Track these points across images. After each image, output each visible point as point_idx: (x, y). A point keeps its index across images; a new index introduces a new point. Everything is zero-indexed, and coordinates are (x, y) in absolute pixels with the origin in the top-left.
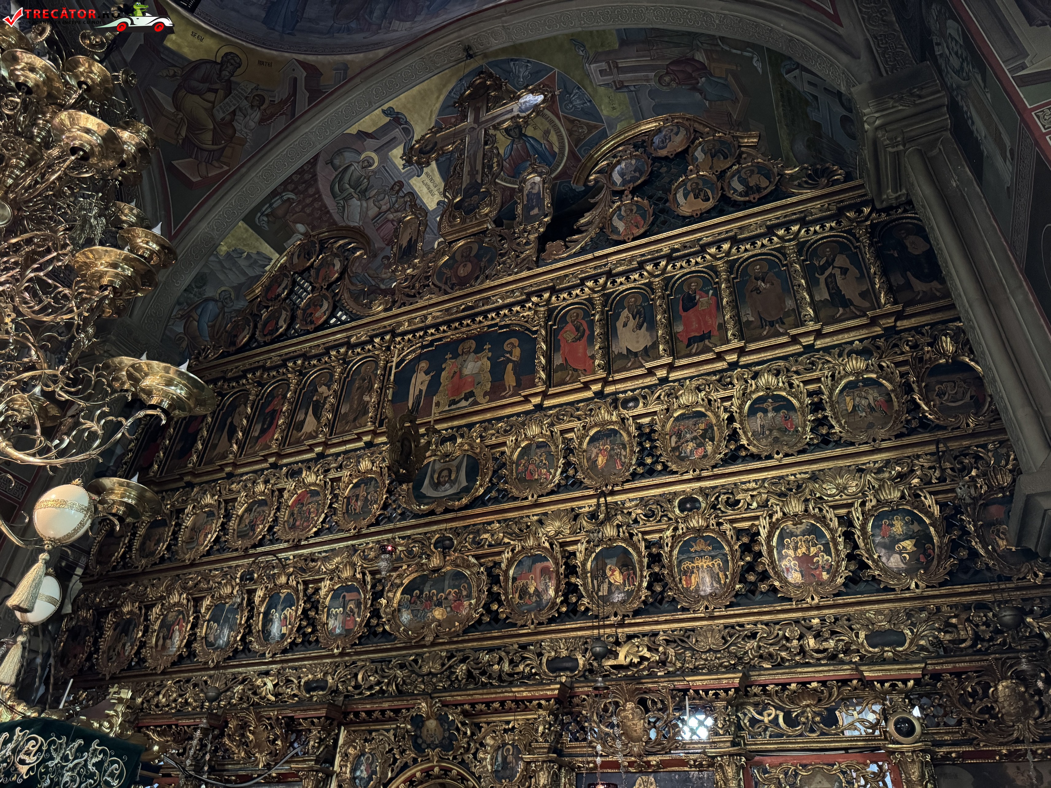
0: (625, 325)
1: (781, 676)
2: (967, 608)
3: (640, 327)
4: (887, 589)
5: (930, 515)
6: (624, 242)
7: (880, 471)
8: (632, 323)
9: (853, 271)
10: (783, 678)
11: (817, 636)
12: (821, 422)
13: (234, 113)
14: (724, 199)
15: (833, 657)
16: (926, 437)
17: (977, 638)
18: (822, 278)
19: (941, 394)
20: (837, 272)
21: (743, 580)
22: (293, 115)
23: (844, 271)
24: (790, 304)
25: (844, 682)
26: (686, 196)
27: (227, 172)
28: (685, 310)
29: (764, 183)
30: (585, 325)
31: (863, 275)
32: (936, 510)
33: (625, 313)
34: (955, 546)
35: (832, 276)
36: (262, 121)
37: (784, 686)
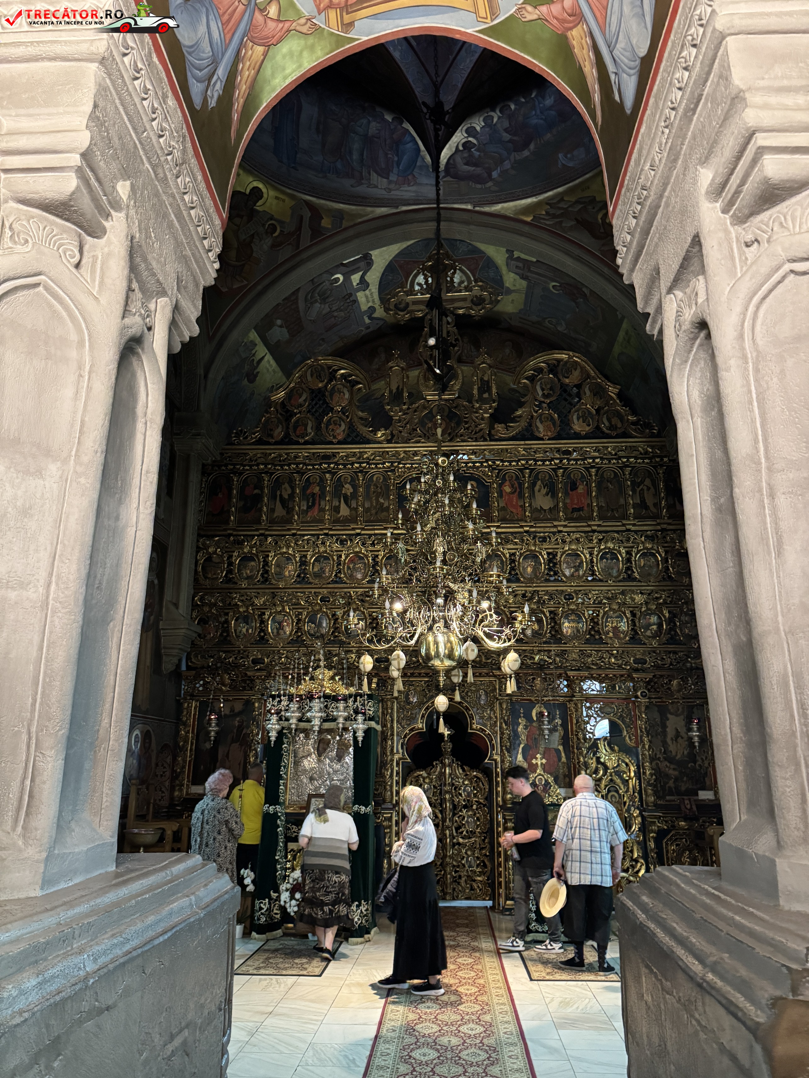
0: (539, 491)
1: (599, 672)
2: (670, 652)
3: (547, 494)
4: (645, 644)
5: (665, 617)
6: (542, 439)
7: (649, 594)
8: (544, 491)
9: (652, 489)
10: (600, 673)
11: (615, 658)
12: (629, 568)
13: (253, 235)
14: (598, 428)
15: (620, 666)
16: (669, 583)
17: (671, 664)
18: (638, 490)
19: (679, 566)
20: (645, 488)
21: (590, 634)
22: (298, 247)
23: (649, 489)
24: (622, 501)
25: (622, 676)
26: (578, 419)
27: (246, 286)
28: (572, 490)
29: (619, 425)
30: (517, 485)
31: (657, 494)
32: (667, 615)
33: (539, 483)
34: (671, 629)
35: (642, 489)
36: (273, 246)
37: (600, 675)
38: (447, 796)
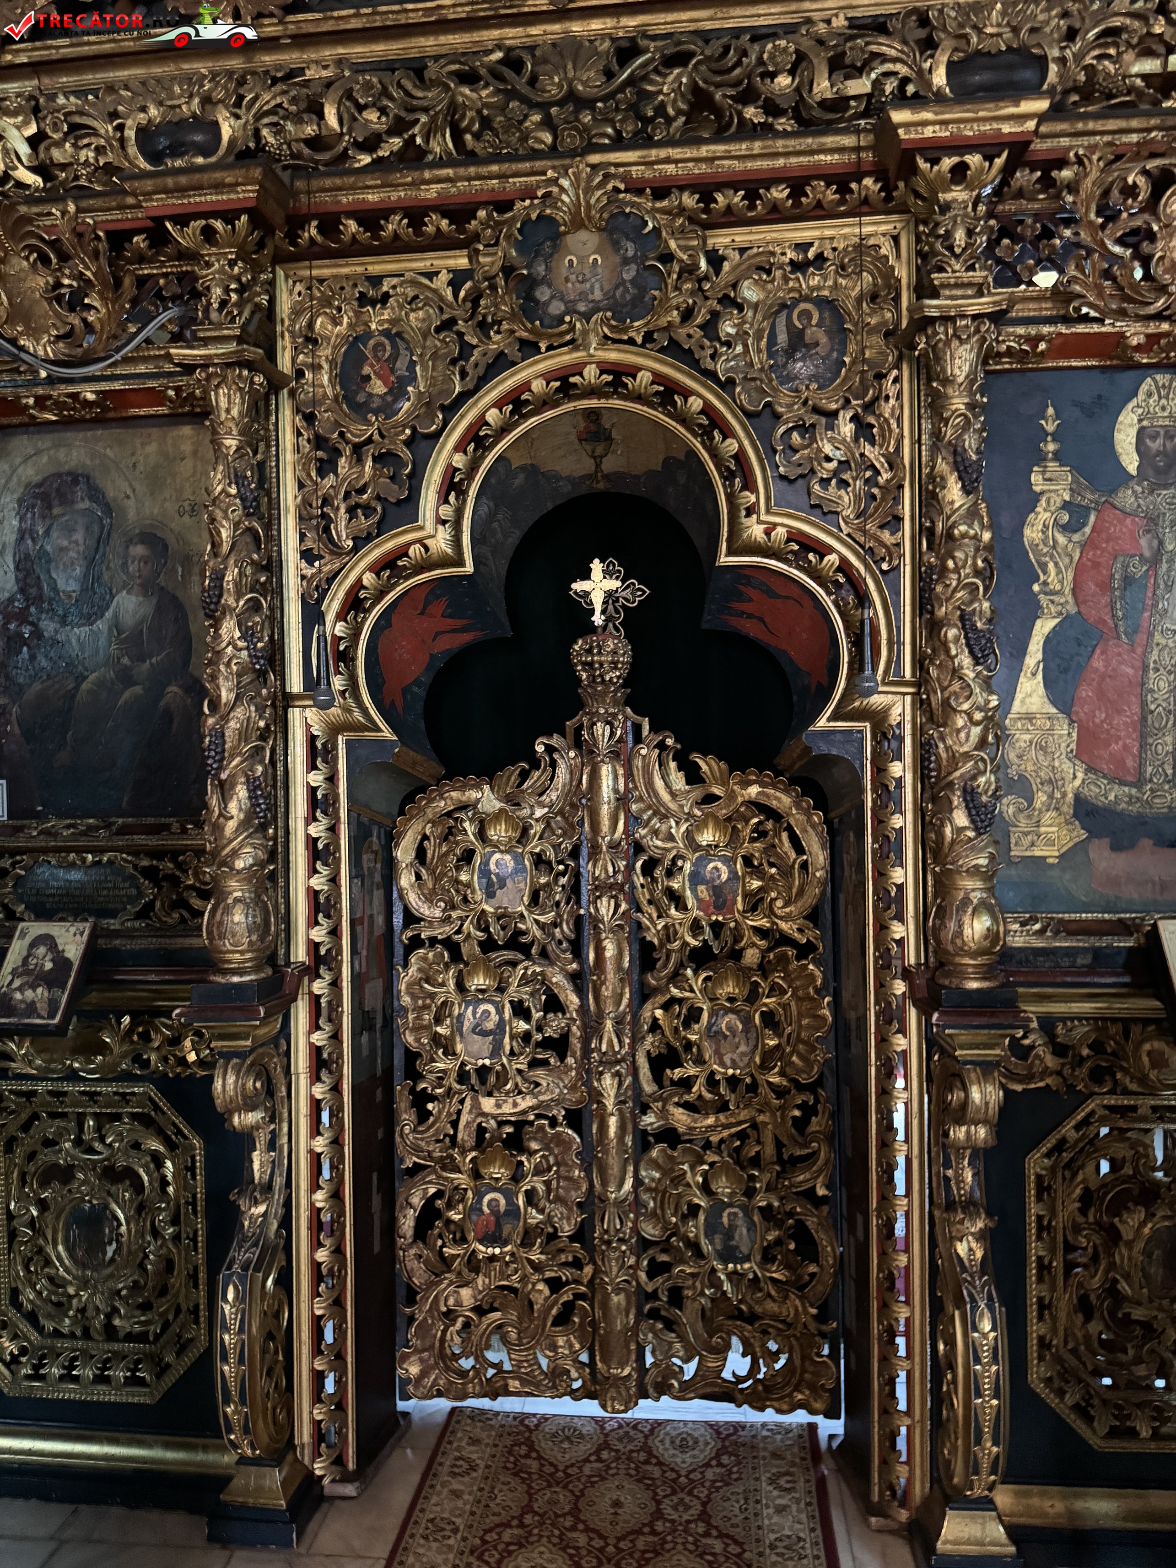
38: (605, 907)
